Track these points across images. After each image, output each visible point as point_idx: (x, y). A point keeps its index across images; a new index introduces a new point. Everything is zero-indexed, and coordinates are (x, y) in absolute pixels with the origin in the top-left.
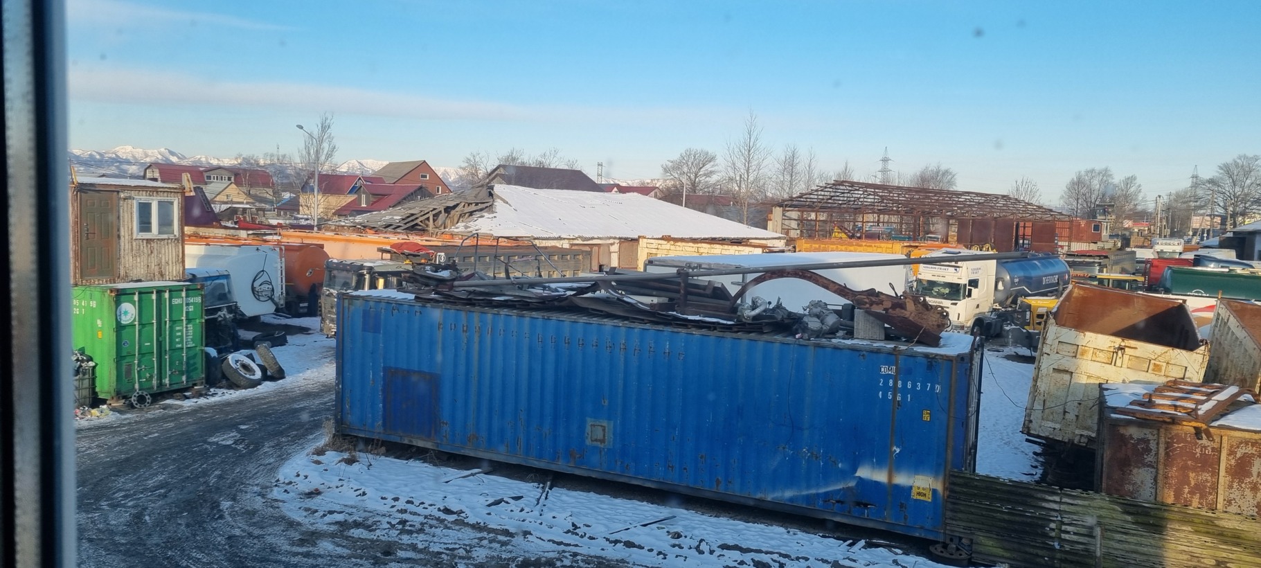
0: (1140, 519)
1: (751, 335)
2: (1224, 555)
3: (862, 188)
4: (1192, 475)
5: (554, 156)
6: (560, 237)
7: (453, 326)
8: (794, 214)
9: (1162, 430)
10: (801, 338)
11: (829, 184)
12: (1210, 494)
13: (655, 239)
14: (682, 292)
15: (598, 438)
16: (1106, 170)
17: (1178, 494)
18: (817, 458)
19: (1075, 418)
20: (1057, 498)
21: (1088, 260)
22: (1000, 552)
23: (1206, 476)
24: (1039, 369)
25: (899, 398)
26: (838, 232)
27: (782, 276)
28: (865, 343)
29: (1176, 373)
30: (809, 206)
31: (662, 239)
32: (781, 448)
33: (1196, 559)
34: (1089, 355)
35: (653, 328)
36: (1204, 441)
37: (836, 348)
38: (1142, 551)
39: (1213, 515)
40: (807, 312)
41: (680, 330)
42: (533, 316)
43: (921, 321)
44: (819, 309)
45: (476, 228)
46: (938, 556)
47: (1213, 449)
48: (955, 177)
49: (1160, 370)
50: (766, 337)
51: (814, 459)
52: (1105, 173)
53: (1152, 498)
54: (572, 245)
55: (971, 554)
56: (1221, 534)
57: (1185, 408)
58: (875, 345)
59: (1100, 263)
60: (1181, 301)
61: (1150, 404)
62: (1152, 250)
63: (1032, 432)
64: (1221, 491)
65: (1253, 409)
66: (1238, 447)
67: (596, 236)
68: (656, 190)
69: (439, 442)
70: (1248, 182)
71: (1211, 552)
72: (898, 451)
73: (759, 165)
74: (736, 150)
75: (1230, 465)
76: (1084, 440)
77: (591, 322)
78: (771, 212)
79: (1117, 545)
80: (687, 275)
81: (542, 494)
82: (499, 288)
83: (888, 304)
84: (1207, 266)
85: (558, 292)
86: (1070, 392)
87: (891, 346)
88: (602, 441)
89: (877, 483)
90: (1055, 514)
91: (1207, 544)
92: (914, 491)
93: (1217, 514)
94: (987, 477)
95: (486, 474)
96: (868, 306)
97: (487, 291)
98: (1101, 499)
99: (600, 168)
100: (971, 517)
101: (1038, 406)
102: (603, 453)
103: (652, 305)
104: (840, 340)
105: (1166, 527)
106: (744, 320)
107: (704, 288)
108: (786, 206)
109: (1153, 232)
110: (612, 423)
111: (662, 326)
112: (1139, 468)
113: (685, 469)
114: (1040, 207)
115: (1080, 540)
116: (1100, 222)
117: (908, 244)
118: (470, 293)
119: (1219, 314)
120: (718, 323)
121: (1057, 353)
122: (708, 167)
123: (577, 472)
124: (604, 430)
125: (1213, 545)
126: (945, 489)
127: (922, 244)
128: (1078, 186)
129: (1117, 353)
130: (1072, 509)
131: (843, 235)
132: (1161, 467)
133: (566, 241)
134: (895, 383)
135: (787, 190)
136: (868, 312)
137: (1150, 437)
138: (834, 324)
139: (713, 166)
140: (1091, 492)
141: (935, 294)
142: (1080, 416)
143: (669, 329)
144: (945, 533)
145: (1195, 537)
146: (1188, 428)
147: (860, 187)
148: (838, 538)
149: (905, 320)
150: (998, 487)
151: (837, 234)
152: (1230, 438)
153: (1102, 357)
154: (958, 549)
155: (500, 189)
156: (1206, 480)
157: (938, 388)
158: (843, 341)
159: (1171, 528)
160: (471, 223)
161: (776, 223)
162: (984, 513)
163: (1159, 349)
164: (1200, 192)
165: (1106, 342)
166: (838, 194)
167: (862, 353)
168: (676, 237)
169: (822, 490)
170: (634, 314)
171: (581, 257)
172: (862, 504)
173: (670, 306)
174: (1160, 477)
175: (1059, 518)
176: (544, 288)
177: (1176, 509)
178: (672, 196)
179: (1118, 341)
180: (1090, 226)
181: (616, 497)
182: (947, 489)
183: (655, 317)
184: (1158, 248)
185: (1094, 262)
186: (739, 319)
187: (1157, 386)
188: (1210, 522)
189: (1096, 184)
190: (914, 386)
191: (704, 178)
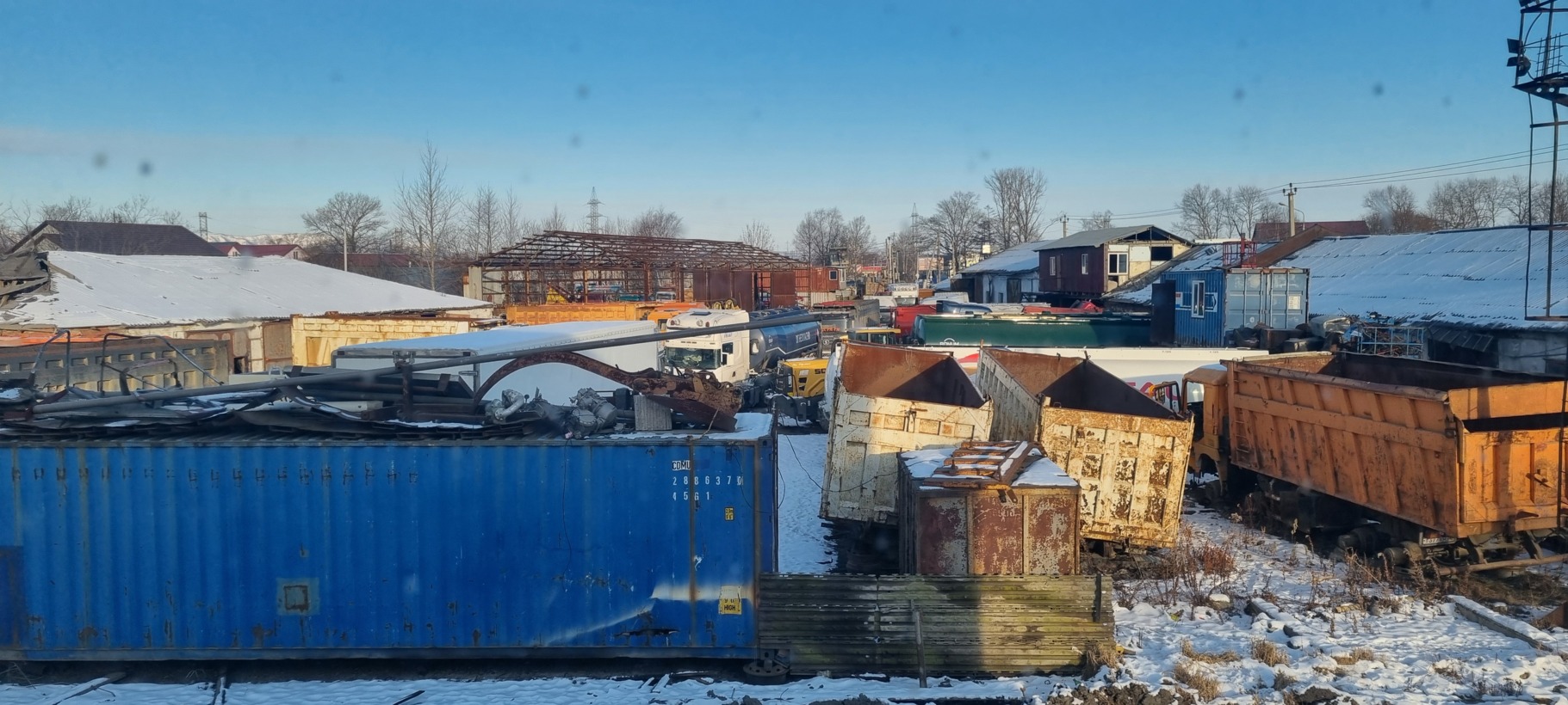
0: (955, 596)
1: (507, 439)
2: (1034, 619)
3: (579, 239)
4: (999, 541)
5: (142, 208)
6: (168, 323)
7: (39, 473)
8: (497, 275)
9: (969, 498)
10: (572, 438)
11: (538, 236)
12: (1017, 558)
13: (314, 317)
14: (406, 391)
15: (297, 604)
16: (835, 211)
17: (987, 565)
18: (603, 583)
19: (872, 493)
20: (874, 588)
21: (835, 312)
22: (819, 658)
23: (1012, 540)
24: (833, 443)
25: (697, 498)
26: (554, 295)
27: (539, 361)
28: (651, 435)
29: (965, 433)
30: (515, 264)
31: (326, 316)
32: (557, 579)
33: (1009, 629)
34: (882, 423)
35: (371, 444)
36: (1009, 503)
37: (618, 446)
38: (959, 630)
39: (1021, 580)
40: (575, 405)
41: (410, 443)
42: (179, 445)
43: (713, 403)
44: (587, 399)
45: (26, 317)
46: (754, 676)
47: (1016, 510)
48: (681, 222)
49: (950, 432)
50: (527, 441)
51: (600, 585)
52: (834, 214)
53: (965, 570)
54: (189, 333)
55: (789, 667)
56: (1030, 599)
57: (987, 471)
58: (663, 437)
59: (848, 315)
60: (948, 354)
61: (953, 470)
62: (891, 297)
63: (830, 515)
64: (1026, 554)
65: (1043, 463)
66: (1038, 505)
67: (225, 318)
68: (295, 250)
69: (27, 648)
70: (966, 220)
71: (1022, 618)
72: (700, 560)
73: (445, 213)
74: (413, 195)
75: (1033, 525)
76: (884, 517)
77: (274, 445)
78: (467, 274)
79: (935, 628)
80: (412, 368)
81: (215, 696)
82: (114, 409)
83: (672, 386)
84: (951, 312)
85: (213, 406)
86: (866, 466)
87: (681, 436)
88: (304, 607)
89: (679, 603)
90: (871, 605)
91: (1018, 611)
92: (721, 605)
93: (1026, 578)
94: (801, 575)
95: (115, 683)
96: (649, 389)
97: (95, 414)
98: (917, 581)
99: (203, 220)
100: (787, 624)
101: (835, 486)
102: (306, 623)
103: (363, 414)
104: (621, 436)
105: (980, 600)
106: (495, 421)
107: (434, 383)
108: (486, 264)
109: (886, 276)
110: (317, 582)
111: (382, 440)
112: (950, 541)
113: (429, 625)
114: (777, 255)
115: (900, 630)
116: (837, 269)
117: (643, 305)
118: (65, 419)
119: (983, 365)
120: (462, 429)
121: (850, 423)
122: (370, 217)
123: (268, 656)
124: (305, 592)
125: (1023, 611)
126: (756, 597)
127: (659, 305)
128: (808, 230)
129: (908, 417)
130: (890, 596)
131: (560, 298)
132: (971, 537)
133: (180, 328)
134: (691, 480)
135: (485, 244)
136: (651, 398)
137: (959, 506)
138: (610, 416)
139: (376, 215)
140: (907, 575)
141: (687, 363)
142: (878, 491)
143: (393, 443)
144: (759, 649)
145: (1007, 605)
146: (992, 491)
147: (576, 239)
148: (636, 679)
149: (694, 402)
150: (814, 585)
151: (551, 296)
152: (1031, 496)
153: (895, 423)
154: (774, 664)
155: (56, 257)
156: (1013, 544)
157: (740, 481)
158: (625, 436)
159: (984, 600)
160: (15, 310)
161: (474, 287)
162: (800, 617)
163: (947, 409)
164: (923, 233)
165: (898, 406)
166: (549, 247)
167: (650, 449)
168: (345, 312)
169: (613, 623)
170: (335, 427)
171: (212, 351)
172: (662, 631)
173: (389, 410)
174: (971, 548)
175: (877, 609)
176: (189, 403)
177: (988, 580)
178: (325, 256)
179: (907, 405)
180: (827, 274)
181: (330, 680)
182: (758, 596)
183: (370, 428)
184: (896, 294)
185: (842, 314)
186: (489, 420)
187: (954, 450)
188: (1019, 587)
189: (826, 227)
190: (713, 480)
191: (365, 231)
